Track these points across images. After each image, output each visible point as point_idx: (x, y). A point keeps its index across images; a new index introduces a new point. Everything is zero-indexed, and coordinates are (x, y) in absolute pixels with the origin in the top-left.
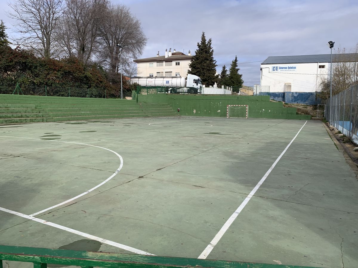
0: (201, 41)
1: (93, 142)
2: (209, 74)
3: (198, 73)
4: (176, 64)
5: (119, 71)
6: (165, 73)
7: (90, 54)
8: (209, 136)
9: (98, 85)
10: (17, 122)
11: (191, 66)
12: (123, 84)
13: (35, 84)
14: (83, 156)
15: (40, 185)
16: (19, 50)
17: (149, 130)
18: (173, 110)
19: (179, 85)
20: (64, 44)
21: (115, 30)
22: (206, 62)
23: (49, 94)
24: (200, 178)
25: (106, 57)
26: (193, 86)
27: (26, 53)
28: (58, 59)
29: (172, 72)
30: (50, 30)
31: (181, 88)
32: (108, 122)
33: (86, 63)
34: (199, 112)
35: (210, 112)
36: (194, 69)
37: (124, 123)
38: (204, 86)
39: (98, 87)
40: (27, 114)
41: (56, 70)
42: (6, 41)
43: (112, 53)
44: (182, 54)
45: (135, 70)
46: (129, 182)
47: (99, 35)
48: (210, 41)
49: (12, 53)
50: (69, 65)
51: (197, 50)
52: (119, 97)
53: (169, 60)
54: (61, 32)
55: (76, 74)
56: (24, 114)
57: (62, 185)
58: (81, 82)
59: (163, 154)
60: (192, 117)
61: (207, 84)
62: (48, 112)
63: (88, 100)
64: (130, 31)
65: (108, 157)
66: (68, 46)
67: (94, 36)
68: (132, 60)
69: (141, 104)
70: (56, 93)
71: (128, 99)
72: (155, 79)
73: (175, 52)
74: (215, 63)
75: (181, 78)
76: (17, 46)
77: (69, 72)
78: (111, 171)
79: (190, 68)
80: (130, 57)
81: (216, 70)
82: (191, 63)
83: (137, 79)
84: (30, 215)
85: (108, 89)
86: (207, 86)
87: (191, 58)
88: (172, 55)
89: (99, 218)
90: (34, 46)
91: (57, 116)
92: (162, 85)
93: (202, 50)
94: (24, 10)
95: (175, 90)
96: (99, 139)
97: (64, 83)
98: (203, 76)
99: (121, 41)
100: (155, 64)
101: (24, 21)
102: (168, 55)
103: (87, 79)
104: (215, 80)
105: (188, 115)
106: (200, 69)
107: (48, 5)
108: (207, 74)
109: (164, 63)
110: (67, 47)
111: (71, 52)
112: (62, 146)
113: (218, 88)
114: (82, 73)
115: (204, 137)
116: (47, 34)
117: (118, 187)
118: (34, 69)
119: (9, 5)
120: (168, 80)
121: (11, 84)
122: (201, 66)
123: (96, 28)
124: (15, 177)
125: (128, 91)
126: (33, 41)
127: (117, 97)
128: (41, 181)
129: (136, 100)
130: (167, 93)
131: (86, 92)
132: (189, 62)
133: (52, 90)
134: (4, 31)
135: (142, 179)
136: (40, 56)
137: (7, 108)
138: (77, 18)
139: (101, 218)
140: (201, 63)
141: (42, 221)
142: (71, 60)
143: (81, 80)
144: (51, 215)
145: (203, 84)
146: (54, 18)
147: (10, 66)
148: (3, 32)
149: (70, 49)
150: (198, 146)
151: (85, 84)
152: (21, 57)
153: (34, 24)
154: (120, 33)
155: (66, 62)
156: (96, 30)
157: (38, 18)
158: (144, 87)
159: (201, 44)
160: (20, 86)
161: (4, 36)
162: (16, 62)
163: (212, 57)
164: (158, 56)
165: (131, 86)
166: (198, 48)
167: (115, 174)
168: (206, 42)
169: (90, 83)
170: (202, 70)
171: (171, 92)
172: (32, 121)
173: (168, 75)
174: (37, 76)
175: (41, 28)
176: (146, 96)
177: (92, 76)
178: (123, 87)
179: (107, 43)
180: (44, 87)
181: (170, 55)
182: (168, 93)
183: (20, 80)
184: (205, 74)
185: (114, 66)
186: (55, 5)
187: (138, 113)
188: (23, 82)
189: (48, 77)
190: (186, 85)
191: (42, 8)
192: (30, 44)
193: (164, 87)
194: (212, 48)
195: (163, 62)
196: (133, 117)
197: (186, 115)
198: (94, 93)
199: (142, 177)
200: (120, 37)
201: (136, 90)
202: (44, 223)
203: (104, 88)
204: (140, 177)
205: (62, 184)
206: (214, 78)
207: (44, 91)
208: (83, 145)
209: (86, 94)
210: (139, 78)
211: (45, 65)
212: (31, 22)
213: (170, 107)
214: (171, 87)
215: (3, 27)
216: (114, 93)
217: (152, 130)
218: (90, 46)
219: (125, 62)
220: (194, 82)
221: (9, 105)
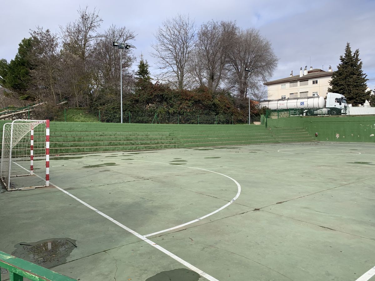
0: (345, 54)
1: (214, 169)
2: (356, 91)
3: (341, 91)
4: (314, 83)
5: (248, 96)
6: (299, 94)
7: (219, 81)
8: (353, 166)
9: (226, 112)
10: (154, 148)
11: (332, 83)
12: (251, 109)
13: (170, 113)
14: (202, 182)
15: (159, 207)
16: (158, 85)
17: (277, 158)
18: (309, 135)
19: (316, 106)
20: (196, 75)
21: (244, 55)
22: (352, 77)
23: (181, 122)
24: (331, 218)
25: (235, 83)
26: (335, 106)
27: (163, 86)
28: (190, 90)
29: (308, 92)
30: (184, 63)
31: (319, 109)
32: (234, 148)
33: (215, 91)
34: (344, 137)
35: (359, 136)
36: (336, 86)
37: (251, 149)
38: (350, 105)
39: (225, 113)
40: (163, 141)
41: (188, 99)
42: (149, 77)
43: (240, 79)
44: (320, 71)
45: (266, 92)
46: (243, 213)
47: (228, 62)
48: (358, 52)
49: (152, 87)
50: (200, 94)
51: (340, 64)
52: (247, 122)
53: (304, 79)
54: (194, 64)
55: (205, 103)
56: (160, 141)
57: (177, 210)
58: (209, 110)
59: (288, 185)
60: (334, 142)
61: (355, 102)
62: (179, 139)
63: (216, 126)
64: (259, 54)
65: (227, 184)
66: (199, 76)
67: (223, 64)
68: (262, 83)
69: (270, 129)
70: (187, 121)
71: (256, 124)
72: (287, 101)
73: (311, 69)
74: (365, 77)
75: (319, 98)
76: (157, 81)
77: (199, 100)
78: (226, 199)
79: (331, 85)
80: (259, 80)
81: (366, 86)
82: (331, 79)
83: (267, 103)
84: (143, 236)
85: (235, 115)
86: (355, 104)
87: (332, 75)
88: (308, 73)
89: (204, 249)
90: (171, 80)
91: (187, 142)
92: (296, 107)
93: (346, 63)
94: (163, 48)
95: (311, 112)
96: (222, 166)
97: (194, 112)
98: (349, 93)
99: (250, 65)
100: (288, 85)
101: (163, 58)
102: (303, 73)
103: (215, 107)
104: (366, 97)
105: (328, 141)
106: (343, 85)
107: (183, 41)
108: (354, 91)
109: (299, 83)
110: (199, 78)
111: (202, 82)
112: (186, 171)
113: (372, 106)
114: (210, 101)
115: (346, 167)
116: (181, 67)
117: (230, 218)
118: (169, 99)
119: (152, 46)
120: (303, 101)
121: (151, 114)
122: (345, 82)
123: (225, 56)
124: (140, 198)
125: (256, 116)
126: (170, 75)
127: (245, 122)
128: (160, 203)
129: (265, 125)
130: (301, 115)
131: (214, 119)
132: (330, 79)
133: (184, 119)
134: (148, 70)
135: (257, 212)
136: (175, 88)
137: (147, 135)
138: (207, 48)
139: (206, 249)
140: (345, 78)
141: (152, 243)
142: (202, 89)
143: (210, 107)
144: (161, 238)
145: (348, 103)
146: (187, 52)
147: (151, 99)
148: (146, 70)
149: (201, 78)
150: (335, 178)
151: (213, 111)
152: (159, 90)
153: (171, 60)
154: (249, 57)
155: (197, 91)
156: (225, 58)
157: (174, 54)
158: (275, 111)
159: (345, 57)
160: (158, 116)
161: (148, 74)
162: (155, 95)
163: (361, 71)
164: (291, 76)
165: (260, 110)
166: (341, 62)
167: (229, 204)
168: (351, 53)
169: (218, 110)
170: (347, 87)
171: (306, 115)
172: (166, 147)
173: (303, 95)
174: (172, 106)
175: (176, 62)
176: (276, 120)
177: (220, 103)
178: (250, 111)
179: (236, 69)
180: (177, 116)
181: (306, 73)
182: (303, 115)
183: (158, 110)
184: (351, 91)
185: (242, 92)
186: (189, 40)
187: (267, 138)
188: (160, 112)
189: (181, 106)
190: (325, 105)
191: (177, 45)
192: (167, 78)
193: (299, 109)
194: (360, 60)
195: (297, 82)
196: (262, 143)
197: (326, 140)
198: (221, 120)
199: (258, 210)
200: (249, 61)
201: (265, 114)
202: (154, 246)
203: (231, 114)
204: (256, 210)
205: (177, 208)
206: (364, 95)
207: (177, 120)
208: (205, 171)
209: (214, 121)
210: (269, 101)
211: (178, 96)
212: (169, 58)
213: (305, 131)
214: (306, 109)
215: (147, 66)
216: (242, 119)
217: (280, 158)
218: (219, 74)
219: (254, 86)
220: (336, 102)
221: (149, 133)
